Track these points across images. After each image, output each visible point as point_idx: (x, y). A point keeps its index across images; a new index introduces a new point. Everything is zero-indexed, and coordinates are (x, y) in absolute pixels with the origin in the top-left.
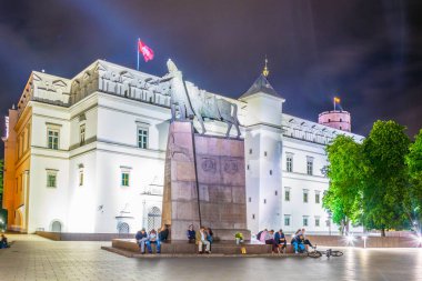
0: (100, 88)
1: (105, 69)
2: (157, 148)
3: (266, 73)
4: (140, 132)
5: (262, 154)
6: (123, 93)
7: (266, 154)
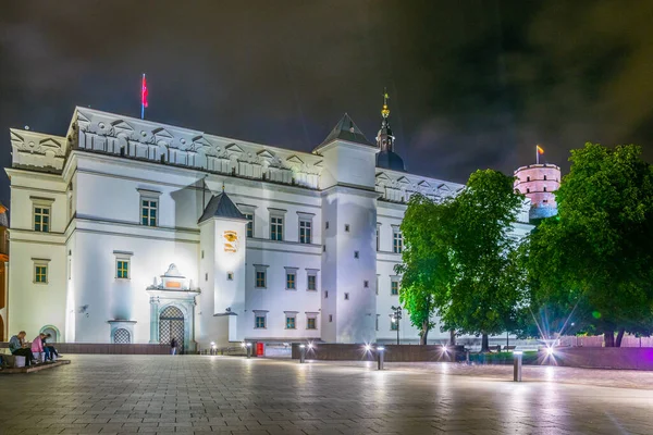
0: (81, 145)
1: (89, 118)
2: (172, 225)
3: (385, 113)
4: (146, 203)
5: (340, 228)
6: (118, 151)
7: (347, 229)
